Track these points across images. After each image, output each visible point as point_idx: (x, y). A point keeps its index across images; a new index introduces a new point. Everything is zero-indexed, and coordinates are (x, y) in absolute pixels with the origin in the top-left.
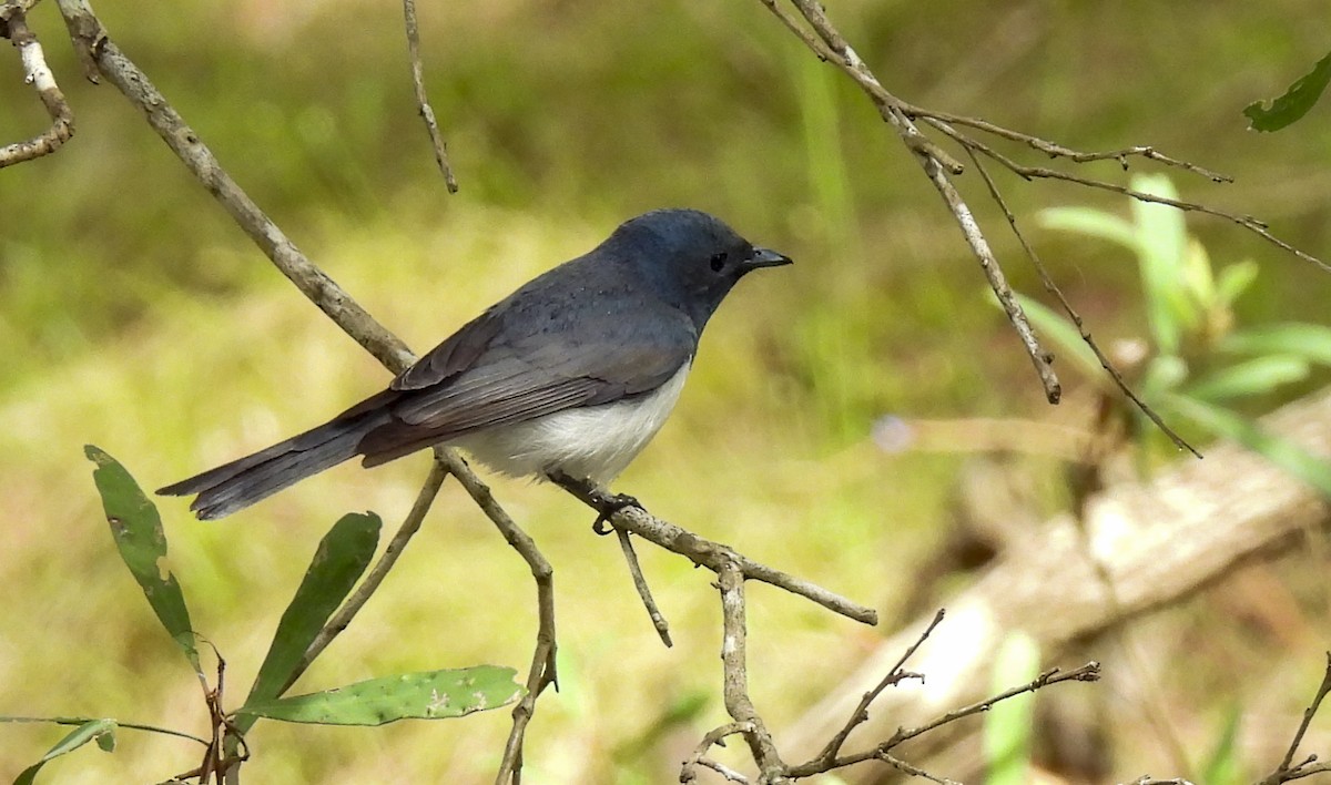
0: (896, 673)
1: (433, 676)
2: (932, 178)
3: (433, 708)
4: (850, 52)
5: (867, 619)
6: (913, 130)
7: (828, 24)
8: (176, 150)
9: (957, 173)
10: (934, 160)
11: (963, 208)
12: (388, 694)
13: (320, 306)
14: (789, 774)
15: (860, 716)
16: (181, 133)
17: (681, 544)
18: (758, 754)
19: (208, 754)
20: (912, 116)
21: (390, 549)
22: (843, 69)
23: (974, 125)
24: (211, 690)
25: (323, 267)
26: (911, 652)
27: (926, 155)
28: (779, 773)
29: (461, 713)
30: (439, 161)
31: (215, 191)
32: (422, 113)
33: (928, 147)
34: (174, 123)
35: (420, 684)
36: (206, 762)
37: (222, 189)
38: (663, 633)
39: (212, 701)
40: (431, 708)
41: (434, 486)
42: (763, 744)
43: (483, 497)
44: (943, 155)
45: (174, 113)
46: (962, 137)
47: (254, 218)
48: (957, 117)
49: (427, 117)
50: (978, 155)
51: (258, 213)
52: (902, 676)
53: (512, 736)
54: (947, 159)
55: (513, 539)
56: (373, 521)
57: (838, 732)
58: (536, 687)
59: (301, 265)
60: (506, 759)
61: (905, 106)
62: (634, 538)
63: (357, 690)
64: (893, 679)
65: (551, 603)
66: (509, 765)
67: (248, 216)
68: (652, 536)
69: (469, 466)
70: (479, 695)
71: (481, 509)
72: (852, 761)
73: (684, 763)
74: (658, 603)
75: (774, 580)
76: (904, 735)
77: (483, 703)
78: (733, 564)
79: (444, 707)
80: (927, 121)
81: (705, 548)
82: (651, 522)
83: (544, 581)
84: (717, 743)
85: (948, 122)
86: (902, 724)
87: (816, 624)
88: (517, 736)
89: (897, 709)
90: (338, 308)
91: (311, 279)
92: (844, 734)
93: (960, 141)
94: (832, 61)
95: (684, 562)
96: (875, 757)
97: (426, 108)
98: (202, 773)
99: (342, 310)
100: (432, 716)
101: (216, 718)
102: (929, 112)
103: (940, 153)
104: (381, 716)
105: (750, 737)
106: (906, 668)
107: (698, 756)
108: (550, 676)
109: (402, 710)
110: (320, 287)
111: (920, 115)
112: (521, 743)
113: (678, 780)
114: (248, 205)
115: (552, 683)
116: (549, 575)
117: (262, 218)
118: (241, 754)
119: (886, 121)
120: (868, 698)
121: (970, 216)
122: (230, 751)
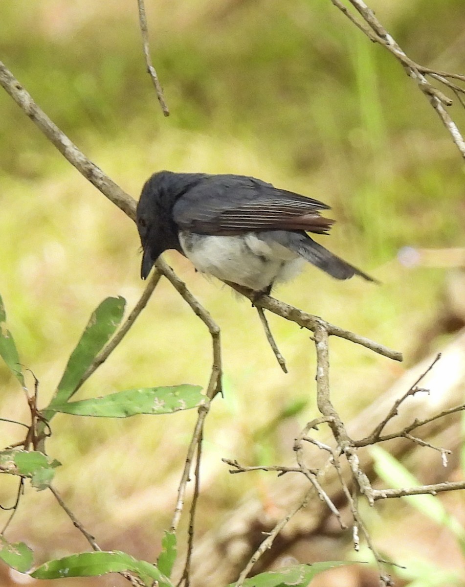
0: (414, 389)
1: (155, 390)
2: (435, 108)
3: (156, 408)
4: (389, 37)
5: (397, 358)
6: (424, 80)
7: (376, 22)
8: (10, 94)
9: (449, 105)
10: (436, 98)
11: (452, 125)
12: (130, 399)
13: (91, 181)
14: (353, 445)
15: (394, 413)
16: (13, 84)
17: (293, 315)
18: (336, 434)
19: (29, 432)
20: (423, 73)
21: (130, 318)
22: (386, 47)
23: (459, 79)
24: (31, 397)
25: (92, 160)
26: (422, 377)
27: (431, 95)
28: (348, 445)
29: (171, 411)
30: (159, 98)
31: (32, 116)
32: (149, 72)
33: (433, 90)
34: (9, 78)
35: (148, 395)
36: (27, 437)
37: (36, 115)
38: (283, 365)
39: (32, 403)
40: (154, 408)
41: (155, 282)
42: (339, 428)
43: (181, 289)
44: (442, 95)
45: (8, 72)
46: (452, 85)
47: (54, 132)
48: (449, 74)
49: (152, 73)
50: (460, 94)
51: (56, 129)
52: (417, 390)
53: (198, 423)
54: (443, 97)
55: (198, 312)
56: (122, 301)
57: (381, 422)
58: (211, 394)
59: (81, 158)
60: (194, 436)
61: (420, 67)
62: (266, 312)
63: (113, 398)
64: (412, 392)
65: (219, 348)
66: (196, 439)
67: (50, 130)
68: (277, 311)
69: (175, 271)
70: (181, 401)
71: (181, 296)
72: (389, 438)
73: (296, 440)
74: (280, 348)
75: (346, 336)
76: (418, 423)
77: (184, 406)
78: (322, 327)
79: (162, 408)
80: (433, 77)
81: (306, 318)
82: (276, 303)
83: (216, 336)
84: (314, 428)
85: (444, 76)
86: (417, 417)
87: (369, 360)
88: (200, 423)
89: (413, 409)
90: (101, 182)
91: (86, 166)
92: (385, 423)
93: (450, 86)
94: (380, 43)
95: (295, 325)
96: (402, 436)
97: (152, 69)
98: (25, 444)
99: (103, 183)
100: (155, 412)
101: (34, 412)
102: (433, 71)
103: (440, 94)
104: (126, 412)
105: (332, 424)
106: (420, 386)
107: (304, 435)
108: (219, 389)
109: (137, 409)
110: (91, 171)
111: (428, 73)
112: (202, 427)
113: (292, 449)
114: (51, 124)
115: (220, 394)
116: (219, 332)
117: (58, 132)
118: (47, 432)
119: (409, 76)
120: (398, 403)
121: (456, 129)
122: (40, 430)
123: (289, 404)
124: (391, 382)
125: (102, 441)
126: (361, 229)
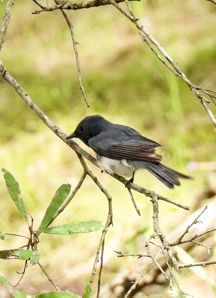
0: (196, 221)
1: (82, 223)
2: (202, 104)
3: (82, 231)
4: (183, 74)
5: (187, 209)
6: (198, 92)
7: (177, 68)
8: (23, 97)
9: (208, 103)
10: (203, 100)
11: (210, 111)
12: (71, 227)
13: (57, 135)
14: (170, 245)
15: (187, 232)
16: (23, 94)
17: (142, 191)
18: (162, 241)
19: (29, 241)
20: (197, 89)
21: (73, 192)
22: (181, 78)
23: (212, 91)
24: (30, 226)
25: (57, 125)
26: (199, 216)
27: (201, 98)
28: (167, 245)
29: (88, 232)
30: (85, 100)
31: (32, 107)
32: (81, 88)
33: (201, 97)
34: (22, 91)
35: (79, 225)
36: (29, 243)
37: (33, 107)
38: (138, 212)
39: (30, 229)
40: (81, 230)
41: (84, 177)
42: (163, 238)
43: (95, 180)
44: (205, 98)
45: (22, 88)
46: (209, 94)
47: (41, 114)
48: (208, 89)
49: (82, 89)
50: (213, 98)
51: (42, 112)
52: (197, 222)
53: (102, 237)
54: (206, 99)
55: (102, 190)
56: (69, 186)
57: (182, 235)
58: (108, 225)
59: (52, 125)
60: (100, 243)
61: (196, 87)
62: (132, 190)
63: (64, 226)
65: (111, 205)
66: (101, 244)
67: (40, 113)
68: (136, 189)
69: (92, 173)
70: (93, 227)
71: (95, 183)
72: (184, 242)
73: (146, 242)
74: (137, 205)
75: (165, 200)
76: (197, 236)
77: (93, 229)
78: (155, 196)
79: (84, 230)
80: (201, 90)
81: (148, 192)
82: (136, 186)
83: (110, 200)
84: (153, 238)
85: (206, 91)
86: (197, 233)
87: (174, 210)
88: (103, 237)
89: (193, 231)
90: (61, 135)
91: (54, 128)
93: (209, 95)
94: (179, 76)
95: (143, 195)
96: (190, 241)
97: (82, 87)
98: (28, 246)
99: (62, 136)
100: (82, 232)
101: (31, 232)
102: (202, 88)
103: (204, 98)
104: (70, 232)
105: (161, 237)
106: (198, 220)
107: (149, 241)
108: (111, 223)
109: (74, 231)
110: (57, 130)
111: (200, 89)
112: (104, 239)
113: (145, 246)
114: (40, 111)
115: (112, 224)
116: (111, 199)
117: (43, 114)
118: (38, 241)
119: (191, 90)
120: (189, 227)
121: (212, 113)
122: (35, 240)
123: (141, 229)
124: (184, 219)
125: (62, 244)
126: (172, 154)
